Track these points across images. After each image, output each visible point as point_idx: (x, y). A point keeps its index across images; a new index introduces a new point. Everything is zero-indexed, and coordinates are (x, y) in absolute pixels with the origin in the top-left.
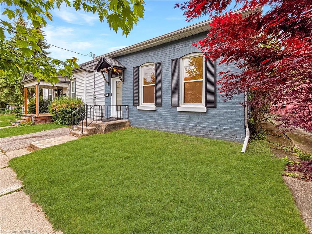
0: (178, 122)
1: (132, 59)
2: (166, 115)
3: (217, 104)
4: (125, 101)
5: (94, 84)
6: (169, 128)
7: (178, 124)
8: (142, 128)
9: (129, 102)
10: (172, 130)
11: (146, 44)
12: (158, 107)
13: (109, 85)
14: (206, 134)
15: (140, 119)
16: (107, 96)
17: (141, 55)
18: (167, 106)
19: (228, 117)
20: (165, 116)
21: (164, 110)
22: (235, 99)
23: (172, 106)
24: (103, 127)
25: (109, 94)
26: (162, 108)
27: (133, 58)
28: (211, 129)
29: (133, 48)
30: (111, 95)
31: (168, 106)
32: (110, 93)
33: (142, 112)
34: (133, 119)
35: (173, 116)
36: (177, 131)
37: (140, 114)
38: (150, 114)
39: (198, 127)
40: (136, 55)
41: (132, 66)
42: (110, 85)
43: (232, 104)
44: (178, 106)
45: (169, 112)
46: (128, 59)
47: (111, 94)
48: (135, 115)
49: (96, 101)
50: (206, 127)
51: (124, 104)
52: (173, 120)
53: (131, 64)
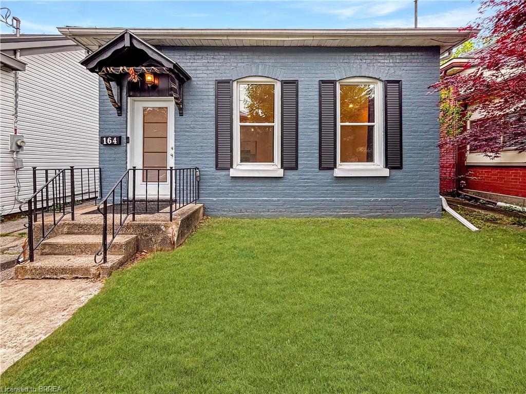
0: (332, 197)
1: (212, 61)
2: (308, 186)
3: (404, 163)
4: (186, 157)
5: (13, 105)
6: (314, 209)
7: (334, 201)
8: (242, 217)
9: (201, 160)
10: (321, 212)
11: (288, 36)
12: (287, 171)
13: (120, 114)
14: (388, 212)
15: (237, 197)
16: (112, 144)
17: (239, 57)
18: (309, 168)
19: (420, 182)
20: (305, 186)
21: (303, 175)
22: (428, 156)
23: (321, 168)
24: (170, 230)
25: (119, 138)
26: (297, 171)
27: (213, 58)
28: (393, 203)
29: (227, 36)
30: (128, 142)
31: (313, 168)
32: (125, 137)
33: (240, 183)
34: (215, 199)
35: (324, 186)
36: (333, 213)
37: (235, 186)
38: (264, 186)
39: (373, 201)
40: (224, 54)
41: (210, 75)
42: (124, 115)
43: (424, 164)
44: (335, 166)
45: (314, 179)
46: (196, 57)
47: (128, 138)
48: (218, 189)
49: (20, 156)
50: (387, 201)
51: (179, 164)
52: (322, 193)
53: (208, 72)
